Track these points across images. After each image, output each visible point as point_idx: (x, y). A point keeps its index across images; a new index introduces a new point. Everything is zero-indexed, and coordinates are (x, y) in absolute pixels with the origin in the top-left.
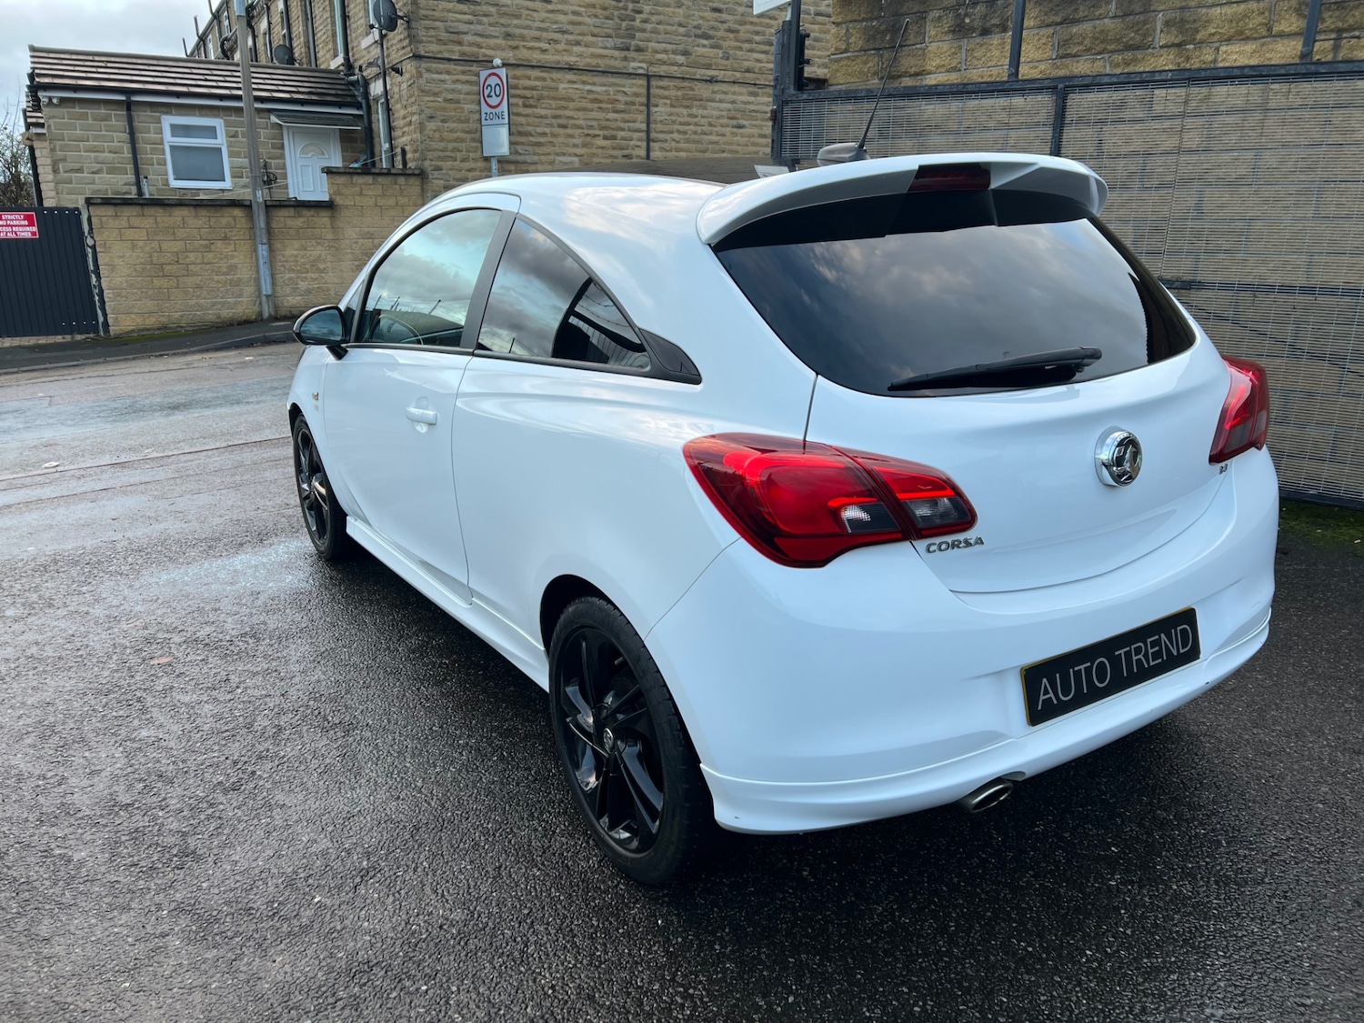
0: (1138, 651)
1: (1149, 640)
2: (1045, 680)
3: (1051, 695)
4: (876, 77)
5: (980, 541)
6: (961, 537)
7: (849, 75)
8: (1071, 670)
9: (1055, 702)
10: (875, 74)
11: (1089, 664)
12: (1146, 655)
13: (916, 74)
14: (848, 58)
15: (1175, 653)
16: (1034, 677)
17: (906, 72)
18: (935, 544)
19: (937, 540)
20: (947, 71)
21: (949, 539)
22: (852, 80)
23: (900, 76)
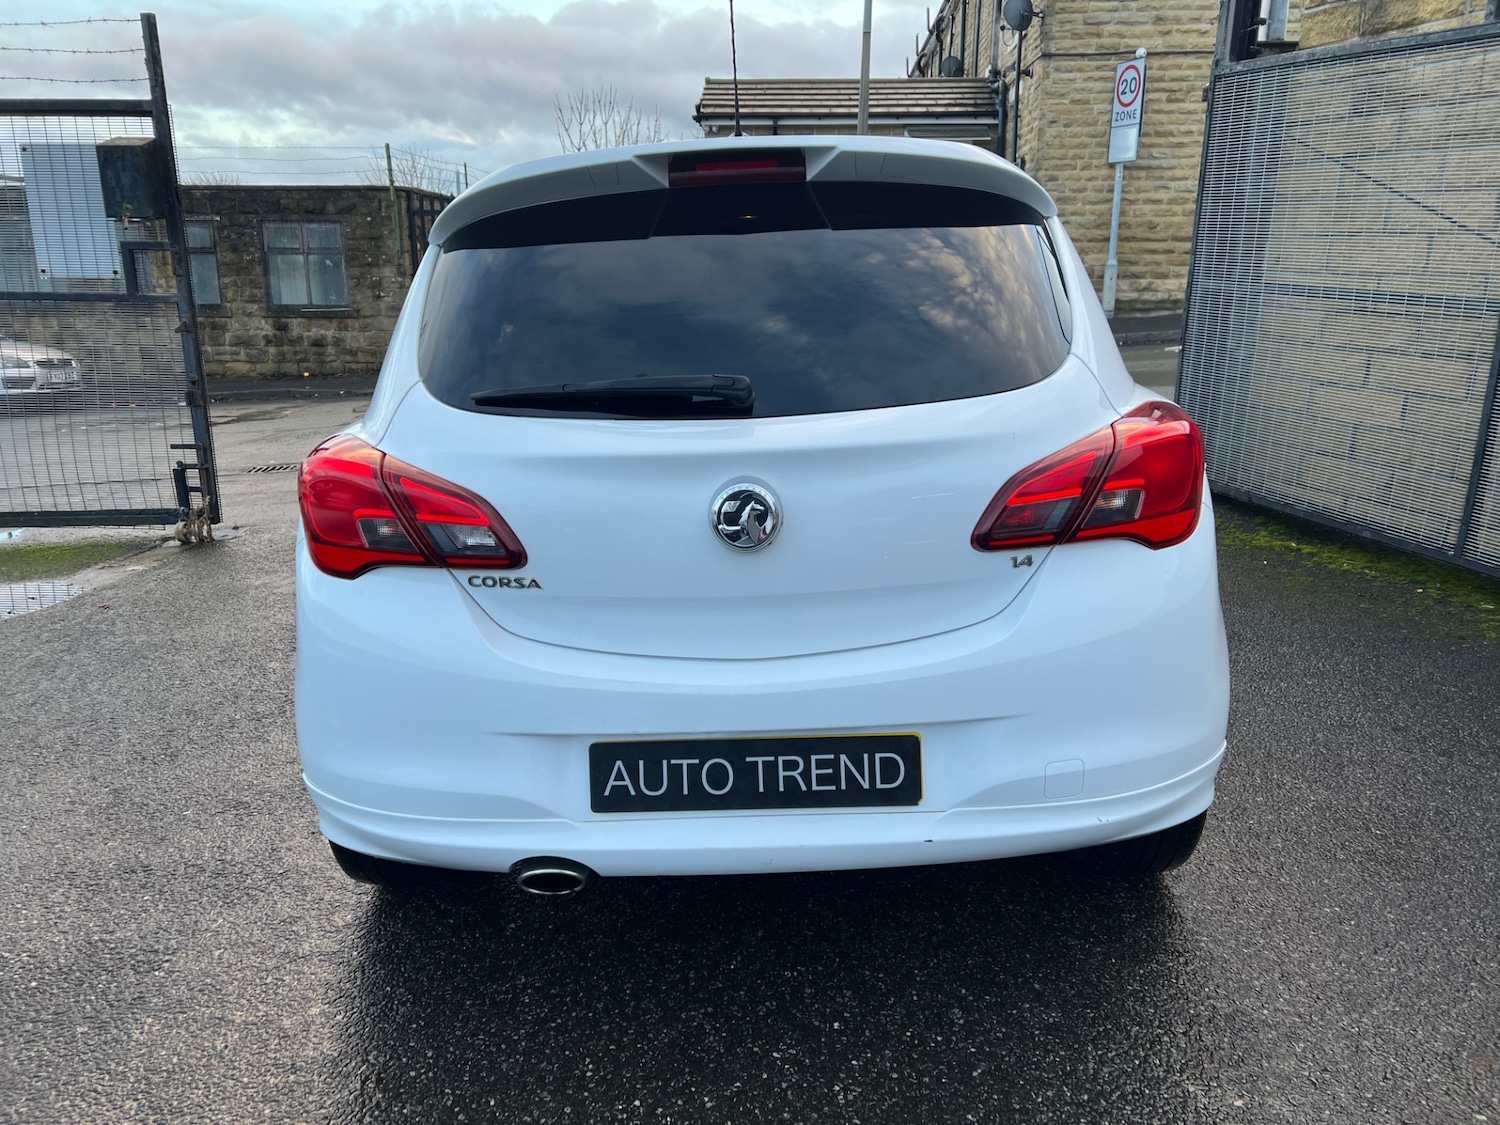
0: (790, 766)
1: (814, 758)
2: (619, 763)
3: (627, 782)
4: (1356, 34)
5: (534, 583)
6: (512, 574)
7: (1323, 33)
8: (665, 762)
9: (633, 793)
10: (1357, 28)
11: (697, 761)
12: (806, 775)
13: (1406, 25)
14: (1325, 11)
15: (866, 785)
16: (603, 756)
17: (1393, 24)
18: (478, 577)
19: (482, 573)
20: (1446, 17)
21: (497, 574)
22: (1328, 40)
23: (1385, 30)
